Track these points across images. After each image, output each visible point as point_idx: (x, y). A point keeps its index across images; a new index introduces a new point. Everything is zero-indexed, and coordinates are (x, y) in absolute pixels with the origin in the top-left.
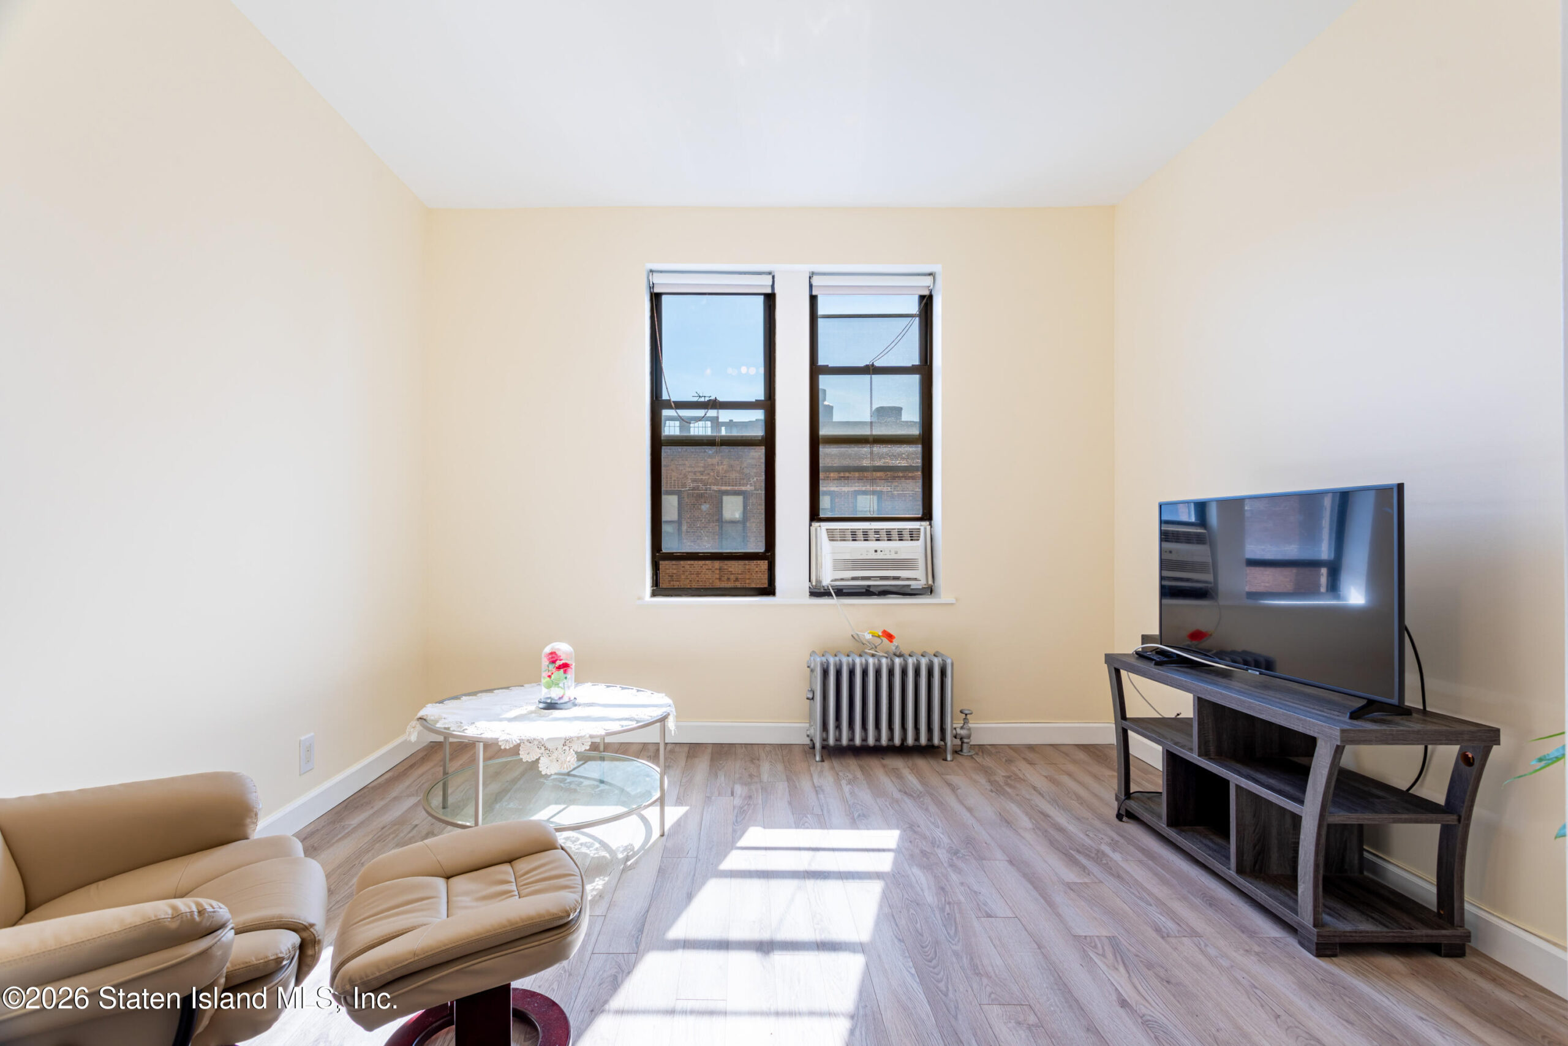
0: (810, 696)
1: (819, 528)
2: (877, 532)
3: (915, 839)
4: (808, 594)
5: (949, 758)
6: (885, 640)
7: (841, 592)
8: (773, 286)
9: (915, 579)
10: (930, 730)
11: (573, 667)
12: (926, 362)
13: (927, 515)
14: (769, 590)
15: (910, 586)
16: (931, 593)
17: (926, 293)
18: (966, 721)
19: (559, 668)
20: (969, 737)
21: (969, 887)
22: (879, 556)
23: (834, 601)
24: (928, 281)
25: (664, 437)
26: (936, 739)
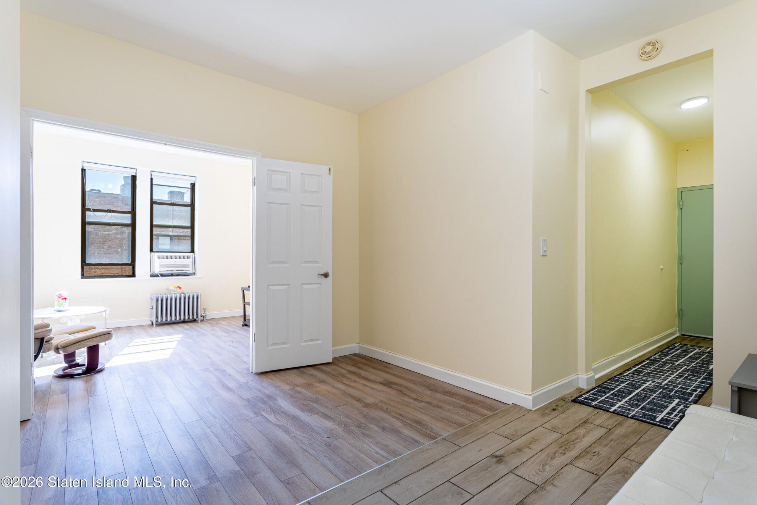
0: (152, 308)
1: (154, 255)
2: (175, 256)
4: (150, 276)
5: (199, 322)
6: (178, 289)
7: (162, 275)
8: (136, 173)
9: (189, 270)
10: (193, 314)
11: (68, 299)
12: (193, 203)
13: (193, 251)
14: (133, 275)
15: (187, 273)
16: (194, 274)
17: (193, 182)
18: (205, 311)
19: (62, 299)
20: (206, 316)
22: (176, 263)
23: (160, 278)
24: (194, 178)
25: (87, 221)
26: (195, 317)
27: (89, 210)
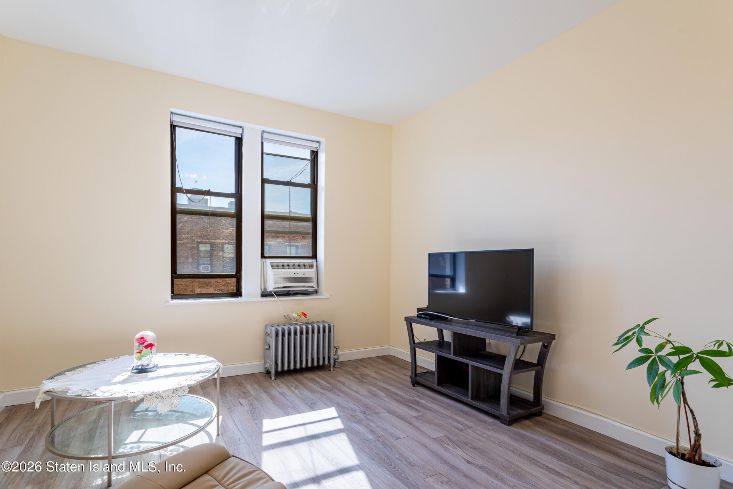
0: (268, 347)
1: (265, 262)
2: (294, 264)
3: (344, 410)
4: (260, 296)
5: (332, 370)
6: (303, 317)
7: (280, 294)
8: (242, 134)
9: (312, 287)
10: (324, 356)
11: (156, 345)
12: (315, 183)
13: (314, 256)
14: (238, 293)
15: (308, 290)
16: (317, 293)
17: (314, 150)
18: (336, 351)
19: (146, 347)
20: (338, 359)
21: (381, 427)
22: (296, 276)
23: (276, 299)
24: (317, 145)
25: (178, 208)
26: (327, 362)
27: (181, 190)
